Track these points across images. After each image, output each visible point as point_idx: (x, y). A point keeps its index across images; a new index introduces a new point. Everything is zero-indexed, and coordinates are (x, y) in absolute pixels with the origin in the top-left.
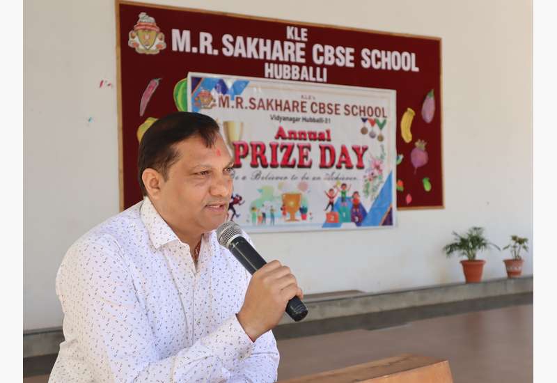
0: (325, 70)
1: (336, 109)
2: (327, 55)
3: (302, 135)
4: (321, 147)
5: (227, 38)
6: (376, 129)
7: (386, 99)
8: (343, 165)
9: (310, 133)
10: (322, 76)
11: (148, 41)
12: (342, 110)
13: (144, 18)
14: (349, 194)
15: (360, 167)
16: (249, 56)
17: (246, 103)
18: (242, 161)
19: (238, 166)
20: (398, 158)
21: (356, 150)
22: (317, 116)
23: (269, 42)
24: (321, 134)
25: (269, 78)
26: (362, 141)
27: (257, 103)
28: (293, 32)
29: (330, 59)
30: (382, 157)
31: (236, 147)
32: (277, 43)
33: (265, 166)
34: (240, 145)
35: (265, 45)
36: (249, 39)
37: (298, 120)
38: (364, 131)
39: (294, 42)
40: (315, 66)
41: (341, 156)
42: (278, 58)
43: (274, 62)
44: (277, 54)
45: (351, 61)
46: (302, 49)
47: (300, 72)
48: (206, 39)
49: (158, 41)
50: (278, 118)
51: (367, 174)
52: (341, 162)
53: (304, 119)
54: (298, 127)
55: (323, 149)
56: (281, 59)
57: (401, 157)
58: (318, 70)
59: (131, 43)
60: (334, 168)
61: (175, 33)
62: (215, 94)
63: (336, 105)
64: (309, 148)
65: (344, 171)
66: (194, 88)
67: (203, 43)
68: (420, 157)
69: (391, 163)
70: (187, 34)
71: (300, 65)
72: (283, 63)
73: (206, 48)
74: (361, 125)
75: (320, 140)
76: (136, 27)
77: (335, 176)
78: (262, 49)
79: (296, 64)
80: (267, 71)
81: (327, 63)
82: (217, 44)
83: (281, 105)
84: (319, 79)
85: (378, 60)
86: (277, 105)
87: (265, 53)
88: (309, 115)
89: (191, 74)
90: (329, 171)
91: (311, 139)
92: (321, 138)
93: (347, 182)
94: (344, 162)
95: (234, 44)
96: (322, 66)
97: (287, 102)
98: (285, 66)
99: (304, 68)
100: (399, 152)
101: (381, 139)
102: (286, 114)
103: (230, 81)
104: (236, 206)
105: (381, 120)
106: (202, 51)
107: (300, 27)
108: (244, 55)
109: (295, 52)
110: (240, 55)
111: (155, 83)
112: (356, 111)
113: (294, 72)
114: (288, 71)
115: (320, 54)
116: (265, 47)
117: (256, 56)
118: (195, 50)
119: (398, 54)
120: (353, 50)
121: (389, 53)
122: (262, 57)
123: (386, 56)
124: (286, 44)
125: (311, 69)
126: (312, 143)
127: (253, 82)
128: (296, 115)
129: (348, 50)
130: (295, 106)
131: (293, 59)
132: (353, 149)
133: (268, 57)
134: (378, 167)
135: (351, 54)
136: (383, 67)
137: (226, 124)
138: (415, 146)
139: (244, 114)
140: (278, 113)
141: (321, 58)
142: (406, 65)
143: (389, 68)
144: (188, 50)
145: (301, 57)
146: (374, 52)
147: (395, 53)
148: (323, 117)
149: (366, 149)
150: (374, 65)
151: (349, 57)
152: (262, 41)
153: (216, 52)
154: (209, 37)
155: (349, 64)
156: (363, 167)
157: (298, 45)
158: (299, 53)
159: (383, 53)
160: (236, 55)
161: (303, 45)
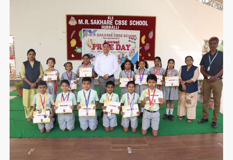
0: (118, 26)
1: (121, 36)
2: (119, 22)
3: (111, 42)
4: (116, 45)
5: (92, 21)
6: (133, 40)
7: (137, 33)
8: (123, 49)
9: (114, 42)
10: (117, 28)
11: (73, 23)
12: (123, 36)
13: (72, 18)
14: (125, 56)
15: (128, 50)
16: (97, 24)
17: (96, 35)
18: (95, 48)
19: (94, 49)
20: (140, 48)
21: (127, 46)
22: (116, 37)
23: (103, 20)
24: (116, 42)
25: (103, 29)
26: (129, 43)
27: (99, 35)
28: (110, 18)
29: (120, 23)
30: (135, 47)
31: (94, 45)
32: (105, 21)
33: (101, 49)
34: (95, 44)
35: (102, 21)
36: (97, 20)
37: (110, 38)
38: (129, 41)
39: (110, 20)
40: (115, 25)
41: (122, 47)
42: (105, 24)
43: (104, 25)
44: (105, 23)
45: (126, 24)
46: (112, 22)
47: (111, 27)
48: (86, 21)
49: (75, 22)
50: (105, 38)
51: (130, 52)
52: (122, 48)
53: (112, 38)
54: (110, 40)
55: (117, 45)
56: (106, 24)
57: (141, 47)
58: (116, 26)
59: (69, 23)
60: (120, 50)
61: (79, 20)
62: (88, 33)
63: (121, 35)
64: (113, 45)
65: (123, 51)
66: (83, 32)
67: (86, 22)
68: (147, 47)
69: (138, 49)
70: (82, 20)
71: (111, 25)
72: (107, 25)
74: (129, 39)
75: (116, 43)
76: (70, 20)
78: (101, 22)
79: (110, 25)
80: (102, 27)
81: (119, 24)
82: (89, 22)
83: (105, 35)
84: (116, 28)
85: (135, 23)
86: (104, 35)
87: (102, 23)
88: (113, 37)
89: (82, 29)
90: (119, 51)
92: (117, 42)
93: (124, 53)
94: (123, 48)
95: (93, 22)
96: (118, 25)
97: (107, 34)
98: (107, 26)
99: (112, 26)
100: (140, 46)
101: (135, 43)
102: (107, 37)
103: (92, 30)
104: (93, 58)
105: (135, 38)
106: (86, 24)
107: (111, 16)
108: (96, 24)
109: (110, 22)
110: (95, 24)
111: (74, 32)
112: (127, 36)
114: (108, 27)
115: (117, 22)
116: (102, 22)
117: (99, 24)
118: (84, 24)
119: (141, 21)
120: (127, 21)
121: (138, 21)
122: (101, 24)
123: (137, 22)
124: (108, 21)
125: (114, 26)
126: (114, 44)
127: (98, 30)
128: (110, 37)
129: (126, 21)
130: (110, 35)
131: (109, 24)
132: (126, 45)
133: (103, 24)
134: (133, 50)
135: (126, 22)
136: (136, 25)
137: (91, 40)
138: (146, 45)
139: (96, 37)
140: (105, 37)
141: (117, 23)
142: (144, 24)
143: (138, 25)
144: (82, 24)
145: (112, 23)
146: (134, 21)
147: (140, 21)
148: (118, 37)
149: (130, 45)
150: (134, 25)
151: (126, 23)
152: (101, 20)
153: (89, 24)
154: (87, 20)
155: (125, 25)
156: (129, 50)
157: (111, 21)
158: (111, 22)
159: (137, 21)
160: (94, 24)
161: (112, 21)
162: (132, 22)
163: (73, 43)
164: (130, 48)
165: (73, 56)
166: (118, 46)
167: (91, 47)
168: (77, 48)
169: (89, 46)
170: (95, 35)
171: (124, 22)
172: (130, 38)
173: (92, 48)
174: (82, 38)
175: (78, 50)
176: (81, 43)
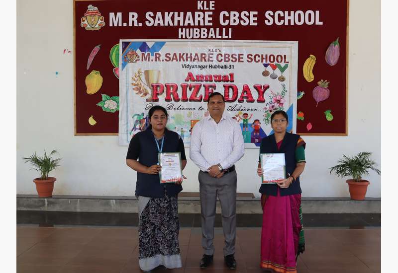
0: (230, 30)
1: (240, 58)
2: (232, 18)
3: (209, 78)
4: (224, 86)
5: (149, 15)
6: (278, 72)
7: (290, 49)
8: (245, 100)
9: (215, 77)
10: (227, 34)
11: (93, 23)
12: (245, 58)
13: (91, 8)
14: (250, 121)
15: (261, 101)
16: (166, 24)
17: (163, 57)
18: (159, 97)
19: (156, 100)
20: (299, 95)
21: (258, 88)
22: (223, 63)
23: (182, 14)
24: (224, 77)
25: (182, 38)
26: (263, 81)
27: (171, 56)
28: (203, 5)
29: (235, 21)
30: (283, 94)
31: (155, 87)
32: (189, 14)
33: (177, 100)
34: (157, 86)
35: (179, 16)
36: (166, 13)
37: (205, 67)
38: (265, 74)
39: (204, 11)
40: (221, 27)
41: (243, 93)
42: (189, 24)
43: (186, 27)
44: (189, 21)
45: (254, 21)
46: (209, 16)
47: (208, 33)
48: (133, 16)
49: (100, 21)
50: (188, 66)
51: (268, 107)
52: (242, 97)
53: (210, 66)
54: (204, 72)
55: (227, 88)
56: (192, 24)
57: (302, 93)
58: (224, 30)
59: (82, 25)
60: (236, 102)
61: (112, 15)
62: (139, 52)
63: (239, 55)
64: (214, 87)
65: (245, 105)
66: (124, 50)
67: (131, 19)
68: (321, 93)
69: (291, 100)
70: (119, 15)
71: (208, 28)
72: (194, 27)
73: (133, 22)
74: (263, 69)
75: (224, 81)
76: (86, 15)
77: (237, 108)
78: (176, 18)
79: (204, 27)
80: (180, 33)
81: (232, 24)
82: (142, 19)
83: (191, 57)
84: (224, 36)
85: (280, 18)
86: (187, 57)
87: (179, 21)
88: (215, 63)
89: (121, 41)
90: (233, 104)
91: (216, 81)
92: (225, 79)
93: (249, 113)
94: (247, 97)
95: (154, 18)
96: (228, 27)
97: (196, 55)
98: (195, 29)
99: (212, 30)
100: (300, 89)
101: (282, 79)
102: (196, 63)
103: (150, 43)
105: (283, 64)
106: (130, 24)
107: (208, 0)
108: (162, 24)
109: (204, 19)
110: (159, 24)
111: (97, 48)
112: (257, 59)
113: (202, 33)
114: (198, 33)
116: (179, 18)
117: (171, 24)
118: (125, 24)
119: (302, 13)
120: (256, 13)
121: (292, 13)
122: (176, 24)
123: (289, 15)
124: (197, 14)
125: (218, 30)
126: (217, 84)
127: (169, 42)
128: (203, 63)
129: (252, 13)
130: (203, 57)
131: (202, 24)
132: (255, 87)
133: (181, 24)
134: (278, 101)
135: (255, 16)
136: (287, 23)
137: (147, 73)
138: (317, 85)
139: (161, 65)
140: (188, 63)
141: (227, 21)
142: (310, 20)
143: (292, 23)
144: (120, 25)
145: (209, 21)
146: (277, 13)
147: (298, 12)
148: (228, 64)
149: (268, 87)
150: (277, 23)
151: (252, 19)
152: (176, 14)
153: (140, 25)
154: (136, 15)
155: (252, 24)
156: (264, 101)
157: (207, 14)
158: (207, 19)
159: (287, 13)
160: (156, 25)
161: (211, 13)
162: (273, 17)
163: (94, 82)
164: (267, 96)
165: (92, 121)
166: (231, 90)
167: (146, 94)
168: (103, 99)
169: (140, 92)
170: (157, 58)
171: (248, 17)
172: (266, 65)
173: (149, 96)
174: (120, 66)
175: (108, 104)
176: (116, 81)
